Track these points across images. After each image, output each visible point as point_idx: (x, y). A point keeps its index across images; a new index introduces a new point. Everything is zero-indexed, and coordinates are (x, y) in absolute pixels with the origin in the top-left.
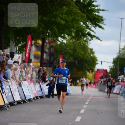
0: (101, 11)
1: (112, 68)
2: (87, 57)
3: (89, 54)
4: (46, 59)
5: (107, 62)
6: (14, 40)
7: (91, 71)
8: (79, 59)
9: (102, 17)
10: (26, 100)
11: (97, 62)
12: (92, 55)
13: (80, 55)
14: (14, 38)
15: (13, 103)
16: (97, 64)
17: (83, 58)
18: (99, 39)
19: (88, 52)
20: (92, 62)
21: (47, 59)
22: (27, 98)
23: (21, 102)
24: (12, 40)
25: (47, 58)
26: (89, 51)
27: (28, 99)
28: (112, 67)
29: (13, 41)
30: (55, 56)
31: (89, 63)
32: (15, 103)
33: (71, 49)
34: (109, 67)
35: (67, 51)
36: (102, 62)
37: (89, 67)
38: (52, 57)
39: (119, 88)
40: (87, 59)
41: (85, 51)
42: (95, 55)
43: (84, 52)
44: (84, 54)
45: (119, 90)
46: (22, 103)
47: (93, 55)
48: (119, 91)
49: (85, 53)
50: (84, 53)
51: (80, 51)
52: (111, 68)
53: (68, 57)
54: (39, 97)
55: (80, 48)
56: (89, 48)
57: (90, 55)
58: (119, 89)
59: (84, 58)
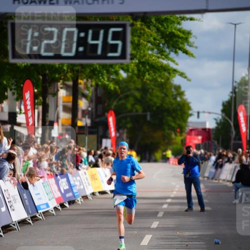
0: (187, 19)
1: (221, 122)
2: (170, 102)
3: (174, 97)
4: (87, 110)
5: (210, 113)
6: (15, 89)
7: (178, 130)
8: (155, 108)
9: (189, 33)
10: (39, 215)
11: (190, 112)
12: (179, 99)
13: (155, 100)
14: (15, 86)
15: (11, 225)
16: (191, 115)
17: (162, 105)
18: (186, 77)
19: (172, 92)
20: (179, 113)
21: (89, 111)
22: (41, 209)
23: (28, 221)
24: (11, 90)
25: (90, 109)
26: (173, 90)
27: (43, 213)
28: (221, 120)
29: (13, 91)
30: (106, 104)
31: (174, 115)
32: (14, 225)
33: (138, 89)
34: (216, 119)
35: (129, 93)
36: (198, 113)
37: (175, 123)
38: (100, 107)
39: (231, 169)
40: (170, 106)
41: (165, 91)
42: (185, 97)
43: (163, 93)
44: (163, 98)
45: (230, 174)
46: (31, 222)
47: (181, 98)
48: (231, 176)
49: (166, 95)
50: (163, 95)
51: (155, 91)
52: (219, 121)
53: (133, 105)
54: (67, 203)
55: (154, 85)
56: (172, 84)
57: (175, 99)
58: (231, 172)
59: (164, 105)
